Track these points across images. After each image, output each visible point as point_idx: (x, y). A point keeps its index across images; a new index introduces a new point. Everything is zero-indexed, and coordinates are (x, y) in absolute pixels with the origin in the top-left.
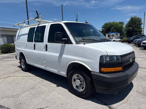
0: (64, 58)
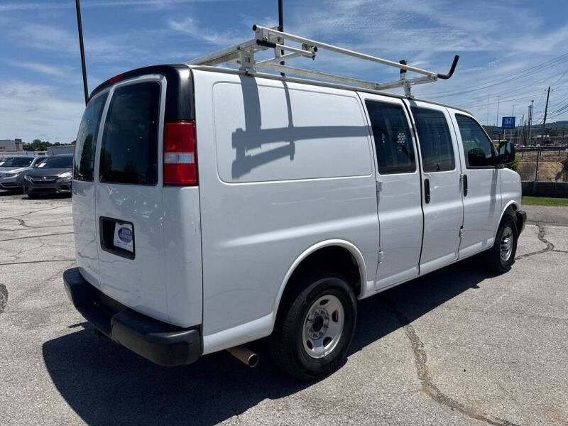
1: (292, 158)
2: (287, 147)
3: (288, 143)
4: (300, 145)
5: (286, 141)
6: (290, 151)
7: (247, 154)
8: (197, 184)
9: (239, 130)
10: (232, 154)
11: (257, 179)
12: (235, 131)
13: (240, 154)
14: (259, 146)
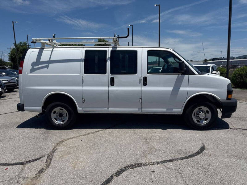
0: (183, 91)
1: (48, 68)
2: (47, 66)
3: (47, 65)
4: (51, 65)
5: (47, 64)
6: (47, 67)
7: (34, 67)
8: (22, 74)
9: (34, 62)
10: (31, 67)
11: (36, 73)
12: (32, 62)
13: (33, 67)
14: (38, 65)
